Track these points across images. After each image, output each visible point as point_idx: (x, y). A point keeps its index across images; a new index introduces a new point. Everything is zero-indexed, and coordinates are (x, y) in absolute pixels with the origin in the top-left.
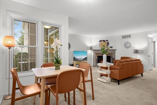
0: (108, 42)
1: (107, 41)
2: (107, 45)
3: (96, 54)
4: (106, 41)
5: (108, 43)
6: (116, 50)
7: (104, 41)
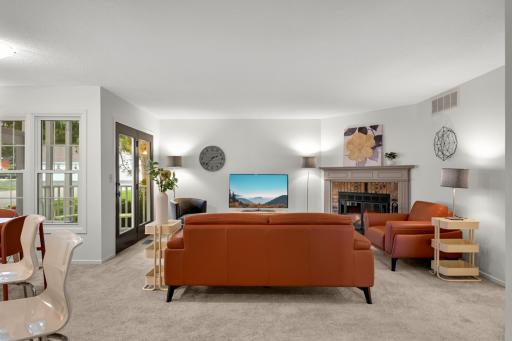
0: (377, 133)
1: (374, 128)
2: (373, 148)
3: (335, 184)
4: (370, 132)
5: (379, 139)
6: (413, 167)
7: (363, 130)
